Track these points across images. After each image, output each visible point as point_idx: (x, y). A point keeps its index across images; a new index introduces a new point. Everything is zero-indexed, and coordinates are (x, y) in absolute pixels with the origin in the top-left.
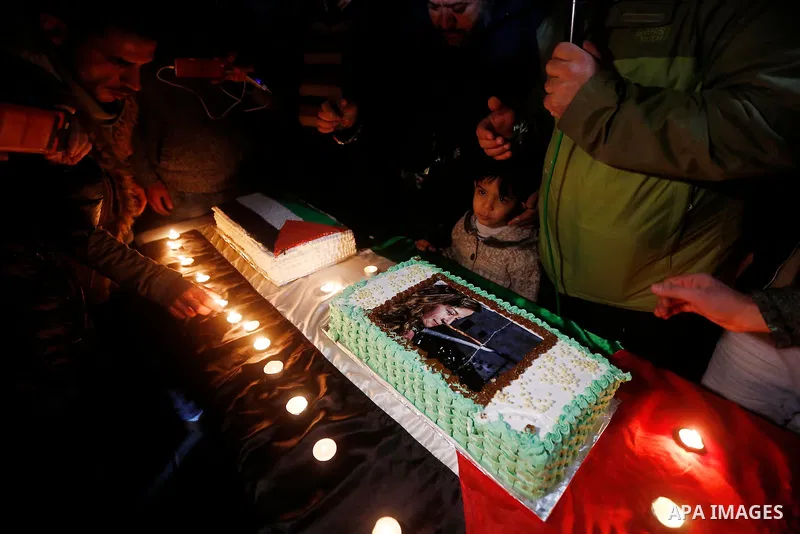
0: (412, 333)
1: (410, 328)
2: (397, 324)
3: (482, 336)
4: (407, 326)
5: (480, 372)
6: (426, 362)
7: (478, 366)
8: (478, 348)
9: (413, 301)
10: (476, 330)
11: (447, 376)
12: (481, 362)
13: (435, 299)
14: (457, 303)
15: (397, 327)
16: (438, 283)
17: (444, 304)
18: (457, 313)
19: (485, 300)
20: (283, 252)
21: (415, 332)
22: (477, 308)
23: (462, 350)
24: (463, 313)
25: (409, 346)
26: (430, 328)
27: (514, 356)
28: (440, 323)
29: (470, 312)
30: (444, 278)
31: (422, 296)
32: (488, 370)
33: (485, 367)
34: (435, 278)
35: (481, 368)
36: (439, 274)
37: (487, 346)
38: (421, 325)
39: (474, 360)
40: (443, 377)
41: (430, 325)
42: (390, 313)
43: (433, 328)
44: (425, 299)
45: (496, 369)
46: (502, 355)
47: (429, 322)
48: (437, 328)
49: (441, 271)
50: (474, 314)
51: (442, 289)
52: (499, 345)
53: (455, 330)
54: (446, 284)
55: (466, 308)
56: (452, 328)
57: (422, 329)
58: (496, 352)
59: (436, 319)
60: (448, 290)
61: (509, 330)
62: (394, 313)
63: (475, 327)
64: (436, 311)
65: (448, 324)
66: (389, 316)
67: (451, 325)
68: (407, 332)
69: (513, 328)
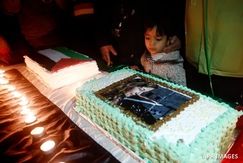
0: (118, 100)
1: (117, 98)
2: (110, 97)
3: (157, 99)
5: (154, 116)
6: (123, 113)
7: (153, 112)
8: (154, 104)
9: (121, 86)
10: (154, 96)
11: (134, 118)
13: (133, 84)
14: (146, 85)
16: (136, 78)
17: (138, 86)
18: (144, 89)
19: (160, 83)
20: (56, 71)
21: (119, 99)
22: (156, 87)
23: (145, 106)
24: (147, 89)
25: (115, 106)
26: (128, 97)
27: (175, 107)
28: (134, 94)
29: (152, 89)
30: (140, 76)
32: (159, 114)
33: (157, 113)
35: (155, 114)
36: (137, 74)
37: (160, 103)
38: (124, 96)
39: (151, 110)
40: (132, 119)
41: (129, 96)
43: (130, 97)
44: (128, 85)
45: (164, 113)
46: (168, 107)
47: (128, 94)
48: (132, 97)
49: (138, 72)
50: (154, 89)
51: (138, 80)
52: (166, 102)
53: (143, 97)
54: (140, 78)
55: (150, 87)
56: (140, 96)
57: (124, 98)
58: (165, 106)
59: (132, 93)
60: (141, 80)
61: (173, 96)
62: (109, 92)
63: (154, 95)
64: (133, 89)
65: (139, 95)
66: (107, 93)
67: (140, 95)
68: (115, 100)
69: (175, 95)
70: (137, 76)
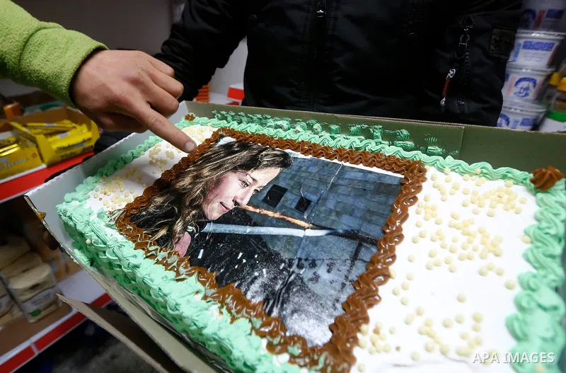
0: (187, 238)
1: (184, 229)
2: (161, 226)
4: (178, 227)
5: (316, 287)
6: (216, 298)
8: (302, 235)
10: (290, 199)
12: (313, 264)
13: (220, 167)
14: (253, 164)
15: (163, 232)
16: (222, 143)
17: (235, 169)
21: (192, 234)
22: (283, 161)
23: (277, 248)
24: (264, 176)
25: (182, 270)
28: (231, 206)
29: (274, 172)
30: (232, 133)
31: (201, 167)
32: (328, 277)
34: (217, 137)
35: (316, 278)
36: (221, 129)
38: (202, 220)
41: (216, 215)
42: (151, 209)
43: (221, 220)
44: (206, 172)
47: (214, 210)
48: (227, 217)
49: (224, 123)
50: (281, 172)
51: (228, 149)
52: (333, 217)
53: (258, 211)
54: (234, 140)
55: (267, 166)
56: (251, 209)
57: (202, 225)
58: (334, 233)
59: (224, 202)
60: (238, 147)
61: (340, 182)
62: (158, 207)
63: (288, 195)
64: (222, 186)
65: (244, 203)
66: (150, 214)
67: (248, 204)
68: (179, 239)
69: (347, 176)
70: (222, 137)
